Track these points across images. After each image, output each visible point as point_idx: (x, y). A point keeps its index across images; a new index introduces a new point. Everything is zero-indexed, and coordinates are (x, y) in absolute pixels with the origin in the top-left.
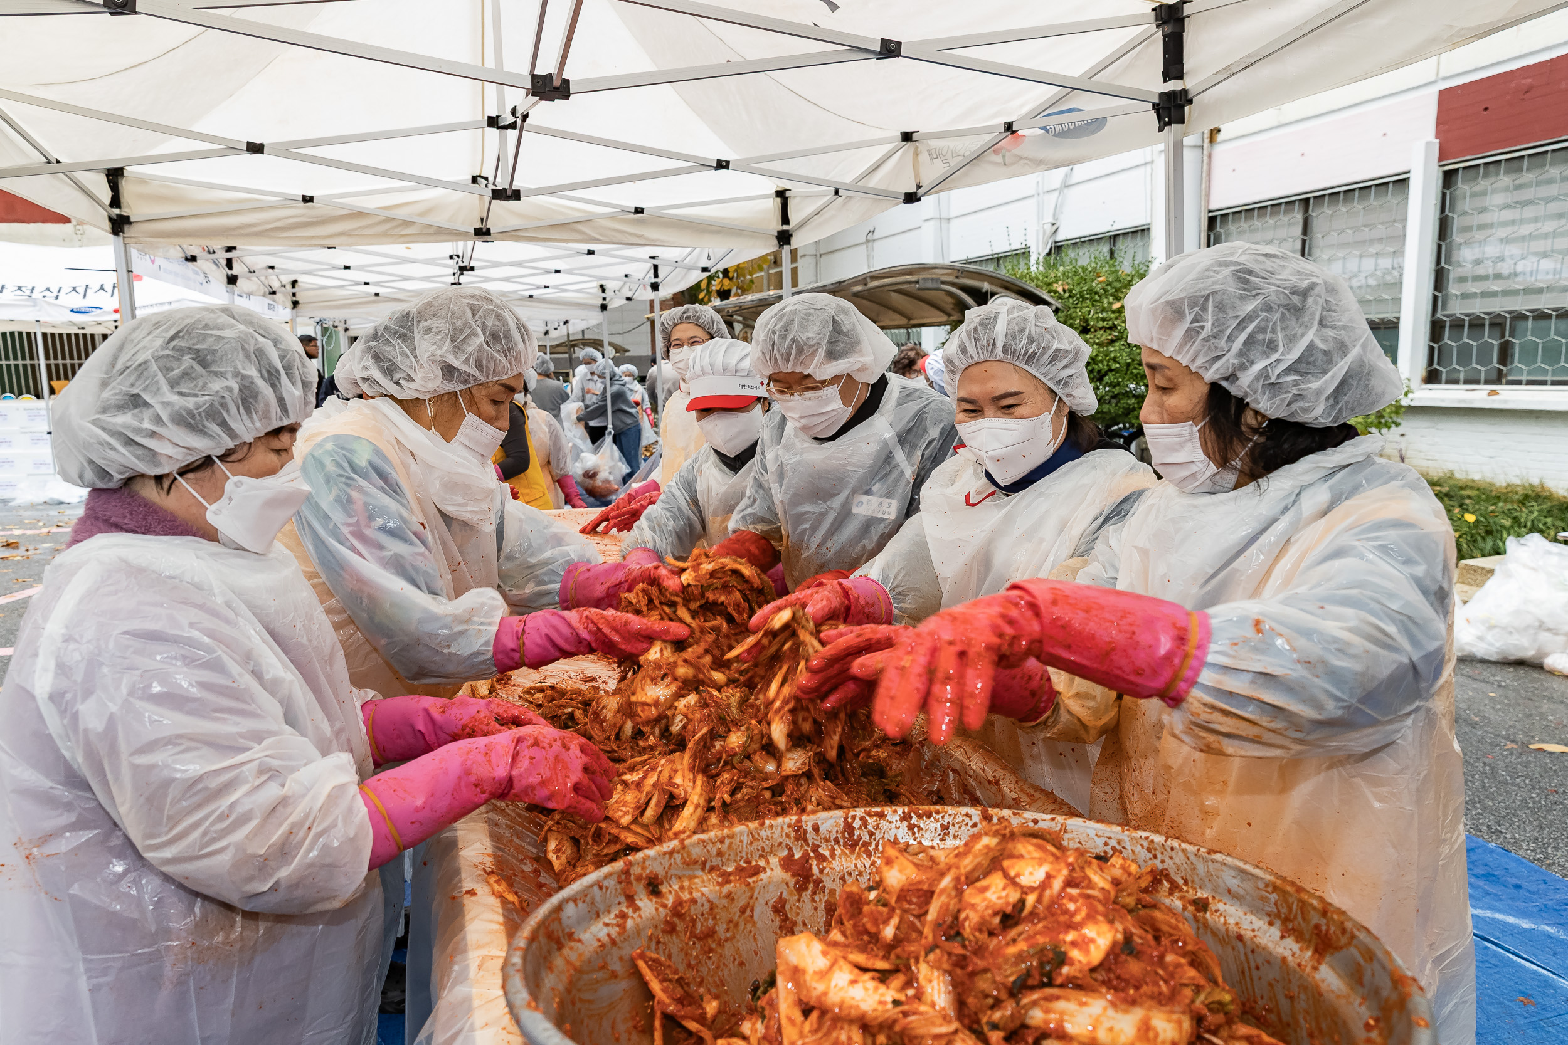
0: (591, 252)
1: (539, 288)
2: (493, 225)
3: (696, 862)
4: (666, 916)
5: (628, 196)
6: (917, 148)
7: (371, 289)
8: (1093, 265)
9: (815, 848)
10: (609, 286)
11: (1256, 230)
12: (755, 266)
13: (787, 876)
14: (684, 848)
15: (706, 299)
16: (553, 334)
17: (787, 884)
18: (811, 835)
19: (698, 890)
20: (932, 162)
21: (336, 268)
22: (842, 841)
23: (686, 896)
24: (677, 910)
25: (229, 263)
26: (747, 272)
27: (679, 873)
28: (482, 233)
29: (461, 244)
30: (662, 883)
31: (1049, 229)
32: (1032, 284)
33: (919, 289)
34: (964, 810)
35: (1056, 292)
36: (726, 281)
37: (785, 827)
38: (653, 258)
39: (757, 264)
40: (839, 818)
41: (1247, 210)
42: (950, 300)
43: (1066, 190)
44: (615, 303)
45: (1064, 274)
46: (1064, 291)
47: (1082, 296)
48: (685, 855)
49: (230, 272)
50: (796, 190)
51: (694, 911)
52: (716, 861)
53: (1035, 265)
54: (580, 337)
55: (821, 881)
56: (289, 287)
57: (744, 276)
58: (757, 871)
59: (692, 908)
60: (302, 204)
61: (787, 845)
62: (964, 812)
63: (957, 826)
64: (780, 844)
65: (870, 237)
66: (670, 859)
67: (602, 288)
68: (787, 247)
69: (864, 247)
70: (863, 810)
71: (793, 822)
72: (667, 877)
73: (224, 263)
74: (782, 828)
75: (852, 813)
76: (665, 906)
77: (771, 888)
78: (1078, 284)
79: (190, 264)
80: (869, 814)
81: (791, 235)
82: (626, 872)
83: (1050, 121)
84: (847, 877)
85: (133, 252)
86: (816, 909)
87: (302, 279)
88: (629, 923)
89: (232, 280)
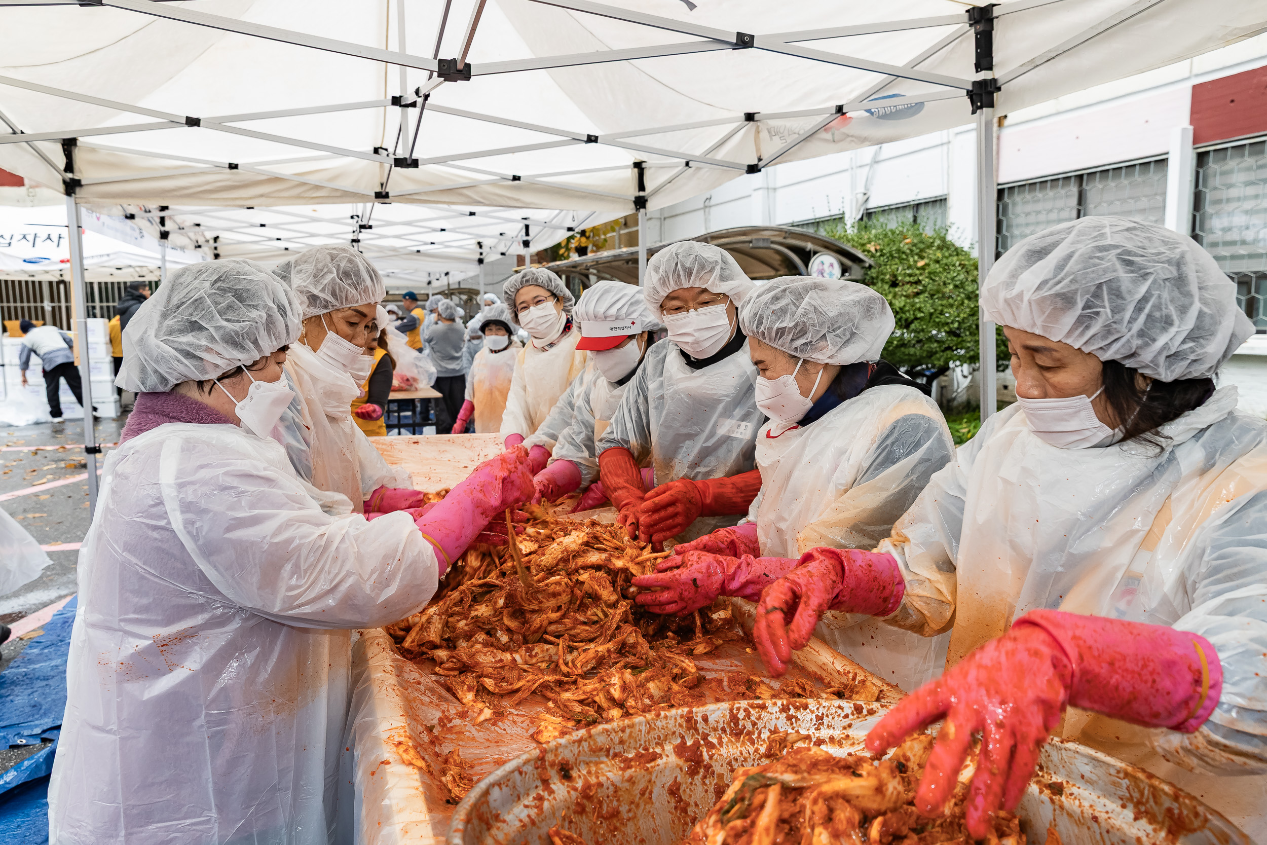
0: (472, 214)
1: (426, 244)
2: (390, 189)
3: (601, 749)
4: (577, 798)
5: (508, 166)
6: (758, 127)
7: (282, 244)
8: (901, 229)
9: (705, 737)
10: (486, 243)
11: (1038, 201)
12: (609, 227)
13: (680, 762)
14: (590, 736)
15: (566, 254)
16: (435, 284)
17: (681, 768)
18: (700, 725)
19: (604, 775)
20: (771, 139)
21: (253, 226)
22: (728, 730)
23: (593, 780)
24: (587, 793)
25: (162, 221)
26: (601, 232)
27: (587, 760)
28: (382, 196)
29: (360, 206)
30: (572, 769)
31: (861, 198)
32: (849, 245)
33: (753, 248)
34: (836, 702)
35: (869, 251)
36: (584, 239)
37: (678, 718)
38: (524, 219)
39: (611, 226)
40: (724, 709)
41: (1030, 184)
42: (778, 257)
43: (876, 166)
44: (491, 257)
45: (876, 236)
46: (876, 250)
47: (892, 256)
48: (592, 743)
49: (163, 229)
50: (650, 161)
51: (601, 794)
52: (619, 749)
53: (850, 228)
54: (457, 286)
55: (711, 766)
56: (212, 242)
57: (599, 235)
58: (654, 757)
59: (599, 790)
60: (228, 170)
61: (680, 734)
62: (836, 705)
63: (830, 717)
64: (674, 733)
65: (707, 203)
66: (579, 746)
67: (480, 245)
68: (642, 210)
69: (702, 212)
70: (746, 702)
71: (685, 713)
72: (577, 764)
73: (158, 220)
74: (676, 719)
75: (737, 705)
76: (575, 789)
77: (667, 773)
78: (888, 245)
79: (129, 222)
80: (752, 706)
81: (646, 201)
82: (542, 759)
83: (874, 106)
84: (733, 763)
85: (83, 211)
86: (706, 791)
87: (223, 235)
88: (546, 805)
89: (164, 235)
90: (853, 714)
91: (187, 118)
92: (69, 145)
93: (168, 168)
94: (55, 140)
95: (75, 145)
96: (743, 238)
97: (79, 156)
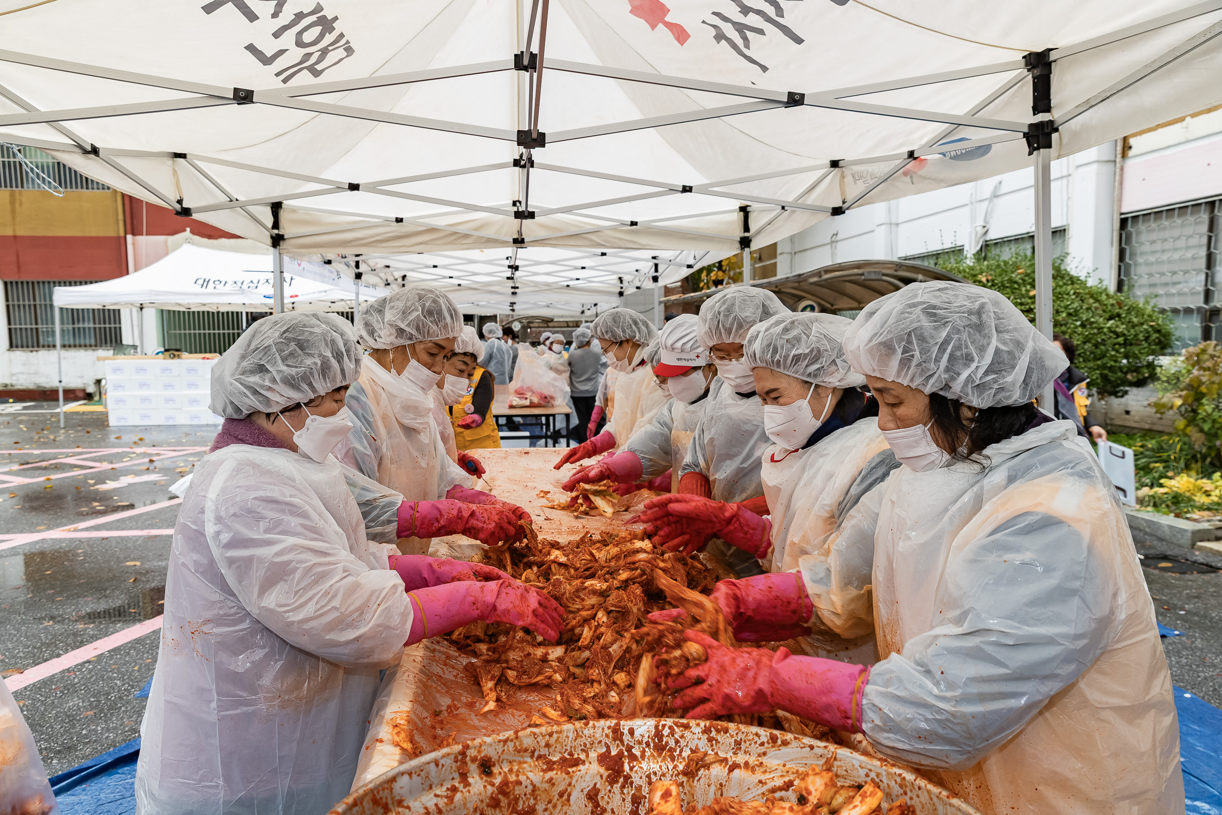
0: (603, 254)
1: (572, 280)
2: (525, 236)
3: (526, 750)
4: (492, 793)
5: (626, 212)
6: (843, 172)
8: (1014, 260)
9: (629, 749)
10: (626, 278)
11: (1164, 229)
13: (602, 770)
14: (517, 738)
16: (587, 313)
17: (601, 776)
18: (626, 738)
19: (524, 774)
20: (855, 183)
21: (427, 267)
22: (652, 745)
23: (512, 778)
24: (504, 789)
25: (357, 265)
27: (511, 758)
28: (519, 242)
30: (494, 765)
31: (980, 231)
32: (960, 275)
33: (865, 280)
34: (754, 729)
36: (720, 273)
37: (606, 729)
38: (654, 258)
40: (651, 725)
41: (1156, 212)
43: (995, 200)
44: (630, 290)
45: (987, 267)
46: (988, 281)
47: (1004, 285)
48: (518, 744)
49: (357, 271)
50: (754, 207)
51: (518, 790)
52: (544, 751)
53: (968, 258)
55: (631, 777)
56: (400, 280)
58: (577, 762)
59: (517, 788)
60: (395, 224)
61: (606, 743)
62: (754, 732)
63: (748, 743)
64: (600, 742)
65: (834, 239)
66: (504, 745)
67: (621, 280)
68: (747, 250)
69: (829, 246)
70: (672, 720)
71: (612, 725)
72: (500, 761)
73: (354, 264)
74: (603, 729)
75: (663, 722)
76: (493, 785)
77: (588, 778)
78: (1000, 275)
79: (327, 266)
80: (676, 724)
81: (751, 241)
82: (463, 753)
83: (945, 148)
84: (652, 776)
85: (286, 259)
86: (624, 800)
87: (409, 274)
88: (458, 796)
89: (358, 276)
90: (768, 743)
91: (350, 184)
92: (276, 207)
93: (349, 223)
94: (266, 204)
95: (281, 207)
96: (856, 271)
97: (283, 215)
